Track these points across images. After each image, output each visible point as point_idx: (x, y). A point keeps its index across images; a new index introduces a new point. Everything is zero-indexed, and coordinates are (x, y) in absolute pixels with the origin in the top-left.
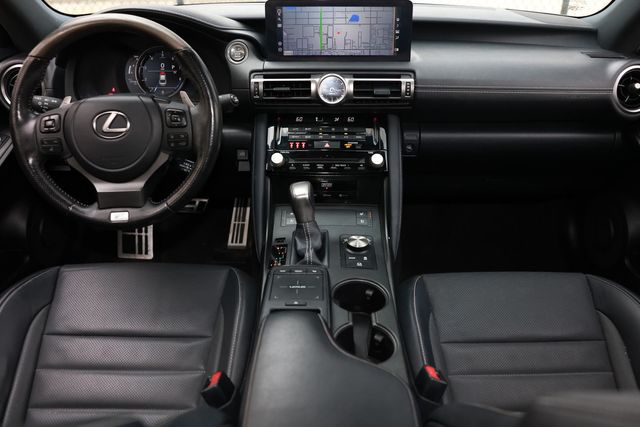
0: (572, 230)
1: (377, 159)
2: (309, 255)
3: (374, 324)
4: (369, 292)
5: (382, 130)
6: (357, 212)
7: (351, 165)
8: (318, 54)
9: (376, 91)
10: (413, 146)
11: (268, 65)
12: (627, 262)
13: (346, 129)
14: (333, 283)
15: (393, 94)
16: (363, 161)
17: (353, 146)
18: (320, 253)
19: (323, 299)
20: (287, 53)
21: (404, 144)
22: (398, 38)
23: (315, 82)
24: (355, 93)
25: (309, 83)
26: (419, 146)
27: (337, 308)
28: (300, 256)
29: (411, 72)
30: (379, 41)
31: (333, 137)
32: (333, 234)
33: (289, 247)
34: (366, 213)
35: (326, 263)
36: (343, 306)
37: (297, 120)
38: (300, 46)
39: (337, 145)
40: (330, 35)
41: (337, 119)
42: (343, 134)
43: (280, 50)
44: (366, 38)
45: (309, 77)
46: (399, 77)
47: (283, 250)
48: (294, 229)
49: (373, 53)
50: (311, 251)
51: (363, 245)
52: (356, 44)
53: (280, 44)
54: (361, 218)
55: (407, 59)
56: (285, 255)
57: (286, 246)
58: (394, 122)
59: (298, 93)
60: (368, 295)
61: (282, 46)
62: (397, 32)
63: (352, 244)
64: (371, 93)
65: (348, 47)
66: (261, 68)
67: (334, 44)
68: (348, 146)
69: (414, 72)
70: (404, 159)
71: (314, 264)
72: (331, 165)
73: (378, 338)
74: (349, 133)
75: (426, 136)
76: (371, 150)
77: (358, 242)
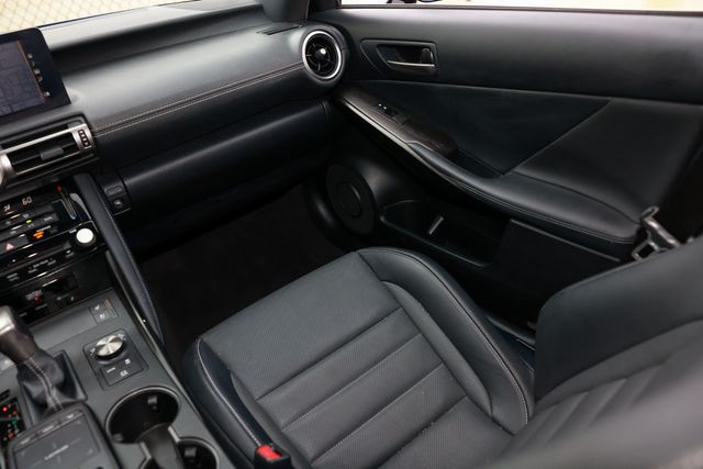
0: (322, 210)
1: (85, 236)
2: (54, 398)
3: (177, 440)
4: (153, 400)
5: (75, 197)
6: (90, 309)
7: (54, 257)
9: (44, 155)
10: (122, 200)
12: (382, 219)
13: (26, 216)
14: (101, 417)
15: (67, 150)
16: (67, 246)
17: (46, 233)
18: (66, 387)
19: (99, 450)
21: (109, 202)
22: (41, 79)
24: (16, 167)
26: (129, 196)
27: (122, 449)
28: (41, 406)
29: (80, 117)
30: (17, 90)
31: (13, 233)
32: (73, 352)
33: (20, 399)
34: (102, 303)
35: (81, 396)
36: (129, 439)
41: (7, 208)
46: (66, 127)
47: (13, 408)
48: (15, 372)
49: (16, 108)
50: (54, 392)
51: (117, 346)
54: (99, 312)
55: (67, 101)
56: (20, 414)
57: (15, 399)
58: (81, 180)
60: (153, 404)
62: (37, 72)
63: (103, 352)
64: (39, 160)
68: (39, 235)
69: (82, 115)
70: (117, 219)
71: (66, 406)
72: (27, 269)
73: (190, 453)
74: (33, 219)
75: (130, 182)
76: (71, 227)
77: (110, 346)
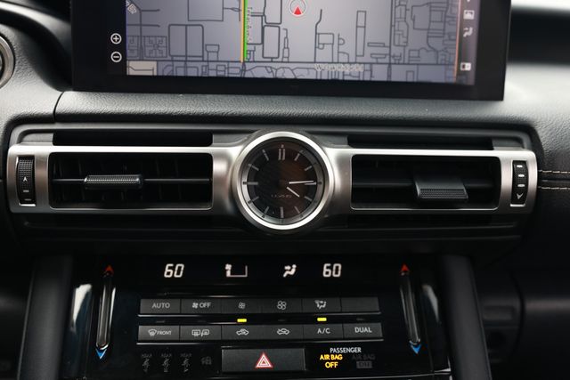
8: (235, 72)
9: (422, 189)
11: (73, 101)
13: (321, 304)
15: (475, 197)
17: (347, 363)
20: (137, 68)
22: (470, 32)
23: (225, 157)
24: (358, 194)
25: (207, 160)
30: (417, 40)
31: (283, 332)
37: (168, 272)
38: (177, 49)
39: (297, 358)
40: (272, 16)
41: (290, 271)
42: (310, 319)
43: (115, 57)
44: (378, 30)
45: (208, 143)
46: (487, 145)
49: (399, 75)
52: (349, 47)
53: (116, 38)
55: (496, 92)
58: (461, 276)
59: (171, 195)
61: (122, 48)
62: (469, 15)
64: (407, 196)
65: (324, 55)
66: (48, 109)
67: (284, 44)
68: (331, 360)
69: (529, 130)
74: (332, 318)
75: (539, 306)
